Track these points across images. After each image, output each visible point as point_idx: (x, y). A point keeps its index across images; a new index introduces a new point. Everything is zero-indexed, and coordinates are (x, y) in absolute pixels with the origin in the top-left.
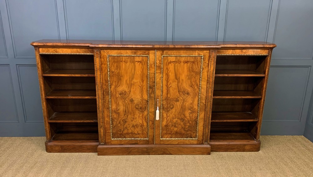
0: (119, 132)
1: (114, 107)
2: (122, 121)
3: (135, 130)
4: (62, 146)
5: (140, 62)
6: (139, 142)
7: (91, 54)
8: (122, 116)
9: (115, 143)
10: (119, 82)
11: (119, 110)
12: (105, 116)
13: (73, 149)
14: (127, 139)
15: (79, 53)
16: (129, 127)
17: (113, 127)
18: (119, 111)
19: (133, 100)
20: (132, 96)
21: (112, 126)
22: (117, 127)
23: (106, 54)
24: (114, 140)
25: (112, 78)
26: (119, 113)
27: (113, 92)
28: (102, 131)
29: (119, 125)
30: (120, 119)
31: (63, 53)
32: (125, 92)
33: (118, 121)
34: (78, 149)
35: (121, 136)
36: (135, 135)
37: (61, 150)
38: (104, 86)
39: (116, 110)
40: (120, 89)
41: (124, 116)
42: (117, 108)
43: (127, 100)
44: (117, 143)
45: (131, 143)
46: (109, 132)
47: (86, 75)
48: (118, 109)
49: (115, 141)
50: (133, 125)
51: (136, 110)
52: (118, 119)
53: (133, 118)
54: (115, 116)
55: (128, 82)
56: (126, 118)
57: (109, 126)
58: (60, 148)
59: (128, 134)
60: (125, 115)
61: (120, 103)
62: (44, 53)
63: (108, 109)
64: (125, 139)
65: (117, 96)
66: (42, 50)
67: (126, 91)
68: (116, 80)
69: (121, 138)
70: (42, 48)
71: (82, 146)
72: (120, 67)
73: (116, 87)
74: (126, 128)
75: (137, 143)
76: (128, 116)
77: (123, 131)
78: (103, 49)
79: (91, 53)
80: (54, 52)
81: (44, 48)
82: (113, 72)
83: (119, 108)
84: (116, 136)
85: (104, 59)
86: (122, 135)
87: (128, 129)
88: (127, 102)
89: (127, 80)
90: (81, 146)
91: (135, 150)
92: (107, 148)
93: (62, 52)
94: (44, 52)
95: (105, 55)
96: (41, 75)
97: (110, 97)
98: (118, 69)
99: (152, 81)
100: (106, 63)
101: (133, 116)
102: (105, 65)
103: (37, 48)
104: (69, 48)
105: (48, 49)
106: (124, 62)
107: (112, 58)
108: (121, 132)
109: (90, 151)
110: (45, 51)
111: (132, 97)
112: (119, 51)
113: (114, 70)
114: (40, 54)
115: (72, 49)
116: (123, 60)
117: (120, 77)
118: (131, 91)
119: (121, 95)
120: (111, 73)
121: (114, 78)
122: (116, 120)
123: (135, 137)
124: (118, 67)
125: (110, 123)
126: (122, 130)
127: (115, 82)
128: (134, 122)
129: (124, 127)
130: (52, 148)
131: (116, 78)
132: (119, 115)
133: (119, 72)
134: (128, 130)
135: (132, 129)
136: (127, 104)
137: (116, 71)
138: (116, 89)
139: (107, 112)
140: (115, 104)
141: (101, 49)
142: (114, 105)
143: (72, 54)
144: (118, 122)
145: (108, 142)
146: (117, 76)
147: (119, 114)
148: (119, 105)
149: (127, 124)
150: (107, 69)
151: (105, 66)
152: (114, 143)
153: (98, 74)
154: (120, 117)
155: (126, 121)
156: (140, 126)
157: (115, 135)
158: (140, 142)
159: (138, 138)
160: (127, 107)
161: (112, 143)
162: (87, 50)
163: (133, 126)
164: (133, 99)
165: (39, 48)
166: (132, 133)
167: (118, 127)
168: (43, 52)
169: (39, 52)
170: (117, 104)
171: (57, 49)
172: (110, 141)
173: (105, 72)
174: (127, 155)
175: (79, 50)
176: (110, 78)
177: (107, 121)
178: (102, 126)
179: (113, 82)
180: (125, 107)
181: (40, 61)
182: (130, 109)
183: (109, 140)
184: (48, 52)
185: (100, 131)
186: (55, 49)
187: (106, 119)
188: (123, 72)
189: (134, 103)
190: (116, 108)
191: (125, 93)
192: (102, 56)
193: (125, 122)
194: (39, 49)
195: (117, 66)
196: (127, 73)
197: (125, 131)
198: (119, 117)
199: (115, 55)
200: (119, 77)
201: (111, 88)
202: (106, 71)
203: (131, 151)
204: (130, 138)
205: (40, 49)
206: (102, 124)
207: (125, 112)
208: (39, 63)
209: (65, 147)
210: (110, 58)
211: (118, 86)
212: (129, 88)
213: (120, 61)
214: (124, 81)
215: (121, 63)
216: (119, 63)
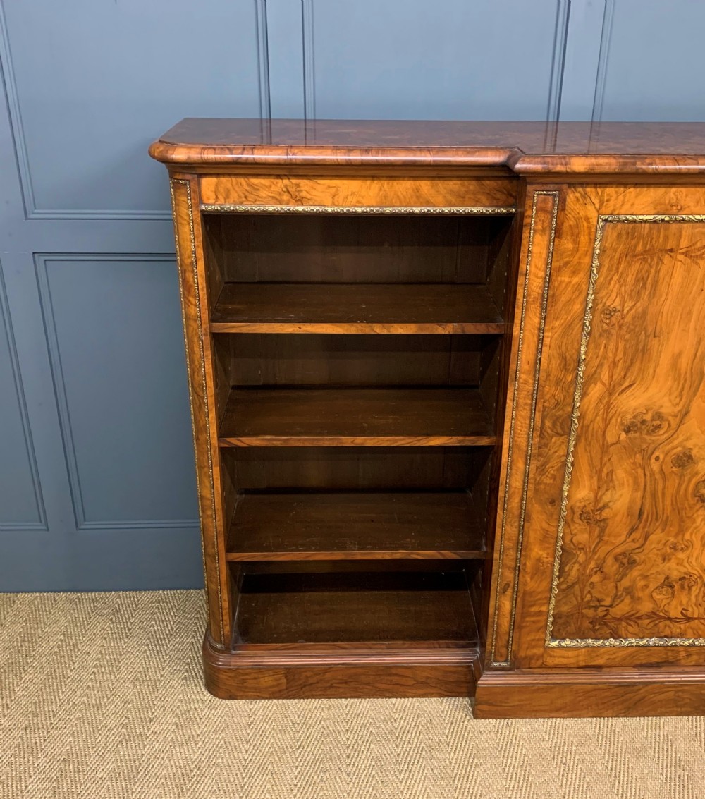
0: (590, 613)
1: (582, 494)
2: (616, 559)
3: (674, 602)
4: (289, 671)
6: (683, 654)
7: (490, 210)
8: (619, 538)
9: (564, 661)
10: (637, 365)
11: (606, 506)
12: (533, 535)
13: (346, 683)
14: (625, 643)
15: (428, 203)
16: (647, 586)
17: (564, 586)
18: (606, 513)
19: (690, 457)
20: (687, 439)
21: (558, 586)
22: (582, 591)
23: (592, 213)
24: (560, 647)
25: (597, 347)
26: (604, 520)
27: (589, 417)
28: (507, 605)
29: (595, 578)
30: (601, 553)
31: (333, 204)
32: (659, 416)
33: (591, 558)
34: (368, 684)
35: (595, 631)
36: (668, 622)
37: (284, 687)
38: (549, 390)
39: (591, 507)
40: (632, 402)
41: (630, 534)
42: (597, 499)
43: (657, 459)
44: (572, 661)
45: (644, 662)
46: (540, 613)
47: (448, 329)
48: (601, 504)
49: (565, 653)
50: (667, 578)
51: (700, 504)
52: (594, 552)
53: (674, 547)
54: (582, 537)
55: (684, 363)
56: (637, 545)
57: (545, 584)
58: (284, 681)
59: (632, 618)
60: (633, 530)
61: (620, 474)
62: (228, 207)
63: (552, 502)
64: (612, 642)
65: (610, 438)
66: (217, 185)
67: (662, 410)
68: (620, 354)
69: (597, 638)
70: (218, 175)
71: (394, 671)
72: (655, 283)
73: (612, 390)
74: (629, 591)
75: (671, 659)
76: (647, 537)
77: (611, 606)
78: (581, 184)
79: (494, 201)
80: (286, 197)
81: (229, 175)
82: (610, 313)
83: (606, 499)
84: (572, 628)
85: (576, 242)
86: (603, 625)
87: (639, 599)
88: (655, 466)
89: (679, 355)
90: (387, 670)
91: (663, 696)
92: (523, 689)
93: (328, 201)
94: (227, 197)
95: (587, 219)
96: (205, 326)
97: (572, 443)
98: (645, 295)
100: (587, 260)
101: (676, 536)
102: (574, 273)
103: (188, 177)
104: (373, 177)
105: (254, 181)
106: (686, 254)
107: (619, 235)
108: (600, 612)
109: (430, 690)
110: (234, 195)
111: (689, 444)
112: (674, 190)
113: (617, 304)
114: (202, 211)
115: (385, 184)
116: (684, 243)
117: (647, 336)
118: (692, 414)
119: (632, 435)
120: (597, 313)
121: (611, 346)
122: (581, 557)
123: (667, 632)
124: (646, 285)
125: (553, 572)
126: (607, 602)
127: (615, 364)
128: (672, 564)
129: (621, 589)
130: (243, 681)
132: (602, 531)
133: (645, 313)
134: (635, 600)
135: (657, 597)
136: (658, 476)
137: (629, 304)
138: (608, 405)
139: (544, 517)
140: (591, 477)
141: (571, 185)
142: (587, 483)
143: (388, 210)
144: (592, 565)
145: (529, 659)
146: (629, 332)
147: (602, 524)
148: (612, 480)
149: (635, 572)
150: (584, 294)
151: (576, 280)
152: (557, 661)
153: (529, 327)
154: (606, 543)
155: (635, 561)
156: (700, 585)
157: (567, 623)
158: (689, 655)
159: (682, 635)
160: (654, 495)
161: (550, 661)
162: (472, 185)
163: (668, 584)
164: (694, 453)
165: (201, 176)
166: (653, 616)
167: (588, 589)
168: (222, 200)
169: (201, 202)
170: (599, 479)
171: (304, 183)
172: (539, 651)
173: (568, 313)
174: (617, 716)
175: (425, 186)
176: (587, 346)
177: (539, 560)
178: (508, 585)
179: (601, 365)
180: (639, 494)
181: (200, 251)
182: (668, 502)
183: (534, 647)
184: (251, 198)
185: (498, 608)
186: (294, 181)
187: (537, 551)
188: (666, 308)
189: (697, 473)
190: (592, 496)
191: (658, 422)
192: (566, 225)
193: (627, 562)
194: (199, 184)
195: (641, 281)
196: (690, 313)
197: (623, 608)
198: (601, 540)
199: (645, 218)
200: (643, 336)
201: (586, 400)
202: (577, 307)
203: (644, 698)
204: (642, 638)
205: (208, 184)
206: (509, 576)
207: (640, 518)
208: (194, 264)
209: (309, 674)
210: (612, 233)
211: (626, 384)
212: (681, 395)
213: (661, 251)
214: (665, 361)
215: (666, 258)
216: (655, 260)
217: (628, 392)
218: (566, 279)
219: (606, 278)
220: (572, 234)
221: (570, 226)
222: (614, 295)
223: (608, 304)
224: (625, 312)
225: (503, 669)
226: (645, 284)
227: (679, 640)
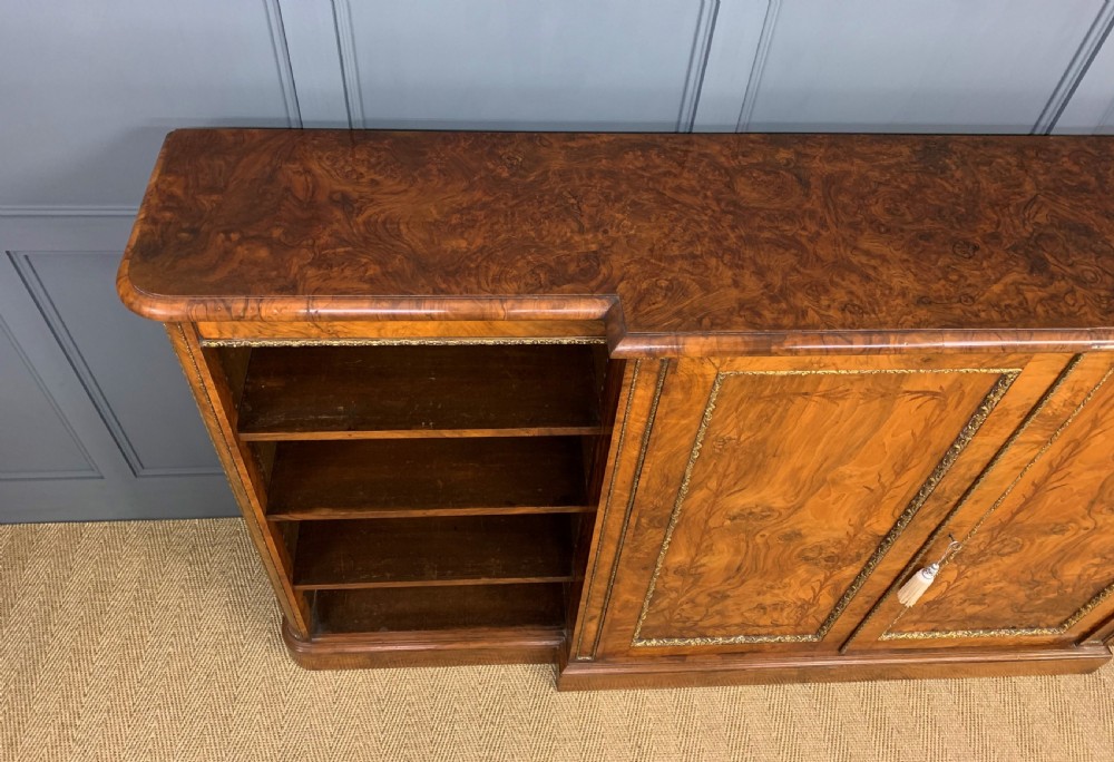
0: (678, 624)
1: (679, 559)
2: (709, 595)
3: (765, 617)
5: (934, 394)
6: (768, 648)
7: (584, 341)
8: (714, 583)
9: (650, 653)
10: (751, 476)
11: (702, 565)
12: (623, 587)
14: (711, 641)
16: (738, 609)
17: (654, 612)
18: (702, 569)
19: (799, 534)
20: (798, 523)
22: (671, 613)
23: (710, 370)
24: (646, 647)
25: (706, 467)
26: (699, 573)
27: (691, 512)
28: (593, 626)
29: (686, 606)
32: (769, 508)
33: (683, 595)
35: (682, 633)
36: (756, 627)
38: (647, 499)
39: (687, 566)
40: (743, 500)
41: (724, 581)
42: (693, 561)
43: (763, 535)
44: (658, 653)
45: (730, 652)
46: (627, 629)
47: (534, 432)
48: (698, 563)
49: (651, 650)
50: (760, 604)
51: (803, 562)
52: (687, 591)
53: (771, 587)
54: (675, 584)
55: (805, 474)
56: (732, 587)
57: (633, 614)
59: (721, 626)
60: (729, 578)
61: (721, 546)
63: (645, 569)
64: (698, 641)
65: (713, 524)
66: (218, 325)
67: (774, 505)
68: (731, 469)
69: (684, 639)
72: (782, 418)
73: (719, 493)
74: (720, 612)
75: (757, 650)
76: (743, 581)
77: (700, 620)
80: (314, 331)
82: (724, 440)
83: (704, 560)
84: (659, 633)
85: (687, 393)
86: (690, 631)
87: (730, 616)
88: (759, 540)
89: (801, 468)
95: (703, 375)
97: (670, 533)
98: (767, 428)
99: (965, 474)
100: (700, 406)
101: (774, 580)
102: (683, 416)
106: (823, 396)
107: (743, 385)
108: (689, 624)
111: (799, 525)
113: (733, 435)
116: (823, 388)
117: (765, 456)
118: (806, 506)
119: (737, 521)
120: (709, 443)
121: (722, 464)
122: (673, 594)
123: (755, 633)
124: (770, 420)
125: (642, 605)
126: (697, 618)
127: (724, 476)
128: (767, 596)
129: (712, 610)
131: (733, 465)
132: (697, 579)
133: (765, 440)
134: (725, 616)
135: (747, 614)
136: (761, 546)
137: (747, 434)
138: (714, 503)
139: (635, 577)
140: (689, 548)
142: (684, 553)
144: (683, 599)
145: (614, 653)
146: (744, 453)
147: (697, 576)
148: (711, 549)
149: (728, 602)
150: (694, 432)
151: (684, 421)
152: (642, 653)
153: (626, 458)
154: (701, 585)
155: (728, 595)
156: (793, 606)
157: (654, 631)
158: (774, 648)
159: (769, 635)
160: (755, 558)
163: (760, 607)
164: (803, 532)
166: (742, 624)
167: (677, 612)
169: (201, 337)
170: (698, 550)
172: (624, 648)
173: (674, 445)
176: (693, 468)
177: (628, 601)
178: (594, 616)
179: (708, 477)
180: (739, 558)
182: (769, 561)
183: (620, 647)
185: (584, 630)
187: (626, 596)
188: (790, 437)
189: (803, 544)
190: (689, 560)
191: (768, 514)
192: (676, 380)
193: (720, 596)
195: (765, 416)
196: (819, 439)
197: (712, 621)
198: (695, 584)
200: (761, 456)
201: (689, 502)
202: (684, 443)
204: (730, 638)
206: (596, 611)
207: (737, 570)
210: (734, 382)
211: (736, 489)
212: (797, 495)
213: (794, 394)
214: (784, 472)
215: (799, 400)
216: (785, 401)
217: (737, 495)
218: (673, 421)
219: (721, 416)
220: (683, 388)
221: (681, 381)
222: (730, 428)
223: (722, 434)
224: (742, 439)
225: (588, 661)
226: (768, 420)
227: (765, 638)
